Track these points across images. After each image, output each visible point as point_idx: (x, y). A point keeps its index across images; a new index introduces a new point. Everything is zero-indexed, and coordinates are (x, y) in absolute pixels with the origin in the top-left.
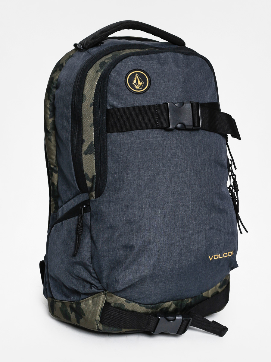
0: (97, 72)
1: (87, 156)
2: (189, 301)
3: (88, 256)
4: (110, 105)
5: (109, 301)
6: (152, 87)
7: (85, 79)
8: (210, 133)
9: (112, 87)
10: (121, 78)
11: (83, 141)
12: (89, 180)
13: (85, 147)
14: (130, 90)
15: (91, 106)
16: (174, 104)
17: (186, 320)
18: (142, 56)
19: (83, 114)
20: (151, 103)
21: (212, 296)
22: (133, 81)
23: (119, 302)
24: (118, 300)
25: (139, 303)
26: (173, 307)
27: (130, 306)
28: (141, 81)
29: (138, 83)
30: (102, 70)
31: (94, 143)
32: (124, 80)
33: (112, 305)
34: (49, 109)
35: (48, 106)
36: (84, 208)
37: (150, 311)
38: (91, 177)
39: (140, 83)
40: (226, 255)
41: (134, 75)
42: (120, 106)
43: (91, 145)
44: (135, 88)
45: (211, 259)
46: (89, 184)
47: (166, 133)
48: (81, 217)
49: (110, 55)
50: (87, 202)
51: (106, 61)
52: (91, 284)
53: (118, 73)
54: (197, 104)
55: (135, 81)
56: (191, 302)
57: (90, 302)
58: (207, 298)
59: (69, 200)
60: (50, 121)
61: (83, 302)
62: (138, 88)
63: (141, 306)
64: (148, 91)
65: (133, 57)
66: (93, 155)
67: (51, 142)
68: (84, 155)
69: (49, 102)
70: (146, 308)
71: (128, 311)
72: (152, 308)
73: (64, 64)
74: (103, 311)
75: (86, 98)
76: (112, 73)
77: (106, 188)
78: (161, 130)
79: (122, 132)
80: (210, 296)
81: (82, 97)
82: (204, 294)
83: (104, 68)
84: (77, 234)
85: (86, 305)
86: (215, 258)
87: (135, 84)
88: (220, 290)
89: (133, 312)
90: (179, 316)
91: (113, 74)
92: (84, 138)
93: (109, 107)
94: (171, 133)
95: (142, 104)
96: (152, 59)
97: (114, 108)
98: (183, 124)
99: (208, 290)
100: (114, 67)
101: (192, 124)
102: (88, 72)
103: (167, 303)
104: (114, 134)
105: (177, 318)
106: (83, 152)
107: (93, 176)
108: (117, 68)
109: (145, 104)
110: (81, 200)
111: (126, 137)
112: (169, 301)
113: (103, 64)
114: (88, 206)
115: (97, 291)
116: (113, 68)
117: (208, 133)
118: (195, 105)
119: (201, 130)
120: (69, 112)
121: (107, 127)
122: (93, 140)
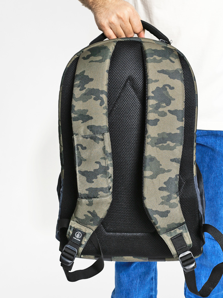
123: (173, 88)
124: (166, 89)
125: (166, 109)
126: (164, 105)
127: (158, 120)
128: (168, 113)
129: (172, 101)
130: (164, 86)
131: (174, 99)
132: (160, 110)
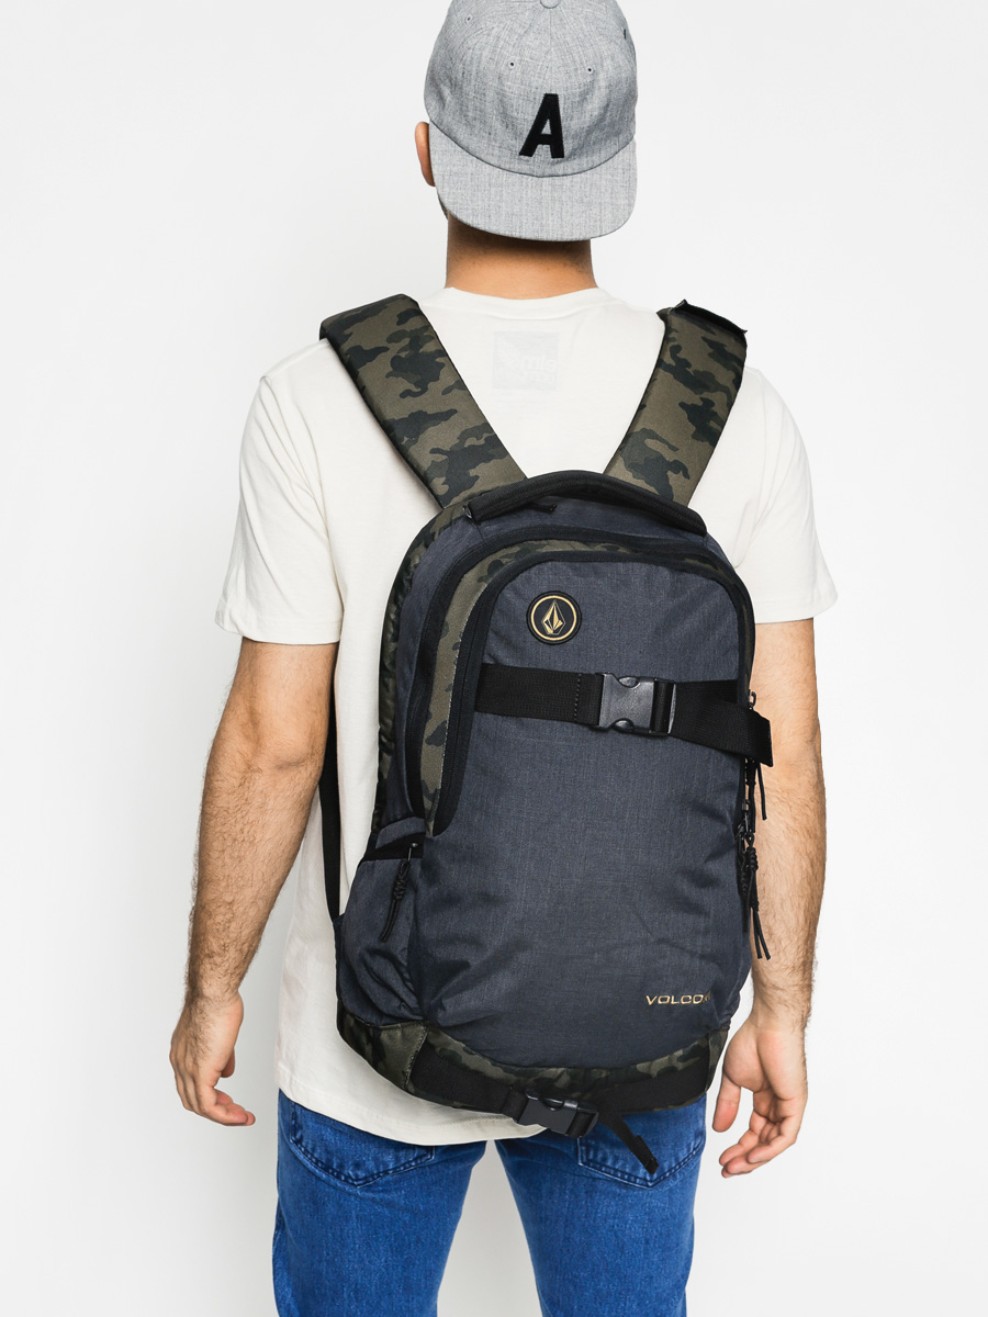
0: (480, 580)
1: (430, 747)
2: (604, 1075)
3: (404, 944)
4: (489, 655)
5: (432, 1041)
6: (580, 633)
7: (455, 589)
8: (694, 746)
9: (498, 621)
10: (521, 606)
11: (427, 716)
12: (428, 796)
13: (430, 729)
14: (534, 633)
15: (454, 648)
16: (618, 680)
17: (585, 1113)
18: (577, 565)
19: (438, 661)
20: (570, 668)
21: (659, 1074)
22: (543, 616)
23: (451, 1048)
24: (449, 1044)
25: (491, 1059)
26: (565, 1079)
27: (474, 1061)
28: (560, 618)
29: (553, 622)
30: (490, 581)
31: (447, 725)
32: (525, 610)
33: (438, 1049)
34: (393, 622)
35: (393, 617)
36: (413, 848)
37: (513, 1078)
38: (432, 791)
39: (558, 623)
40: (687, 999)
41: (547, 604)
42: (509, 661)
43: (441, 728)
44: (544, 633)
45: (650, 1003)
46: (427, 804)
47: (591, 735)
48: (405, 865)
49: (516, 549)
50: (419, 837)
51: (504, 561)
52: (402, 1000)
53: (517, 592)
54: (670, 685)
55: (547, 617)
56: (607, 1077)
57: (399, 1033)
58: (647, 1076)
59: (396, 820)
60: (392, 646)
61: (385, 1029)
62: (550, 631)
63: (494, 1065)
64: (571, 642)
65: (557, 563)
66: (441, 750)
67: (388, 690)
68: (425, 745)
69: (394, 608)
70: (505, 1070)
71: (465, 1069)
72: (517, 1074)
73: (436, 537)
74: (419, 1056)
75: (447, 631)
76: (505, 591)
77: (454, 821)
78: (581, 728)
79: (503, 715)
80: (654, 1073)
81: (442, 626)
82: (641, 1067)
83: (496, 574)
84: (393, 897)
85: (390, 1037)
86: (660, 1002)
87: (547, 622)
88: (680, 1066)
89: (477, 1073)
90: (570, 1102)
91: (508, 593)
92: (431, 710)
93: (488, 660)
94: (603, 738)
95: (552, 667)
96: (596, 573)
97: (498, 664)
98: (630, 723)
99: (652, 1060)
100: (514, 578)
101: (648, 725)
102: (462, 577)
103: (554, 1070)
104: (489, 716)
105: (567, 1104)
106: (425, 737)
107: (436, 790)
108: (518, 582)
109: (559, 667)
110: (412, 830)
111: (509, 728)
112: (558, 1067)
113: (497, 565)
114: (420, 846)
115: (411, 1016)
116: (510, 581)
117: (687, 747)
118: (663, 686)
119: (671, 738)
120: (415, 648)
121: (477, 697)
122: (447, 719)
123: (403, 395)
124: (416, 385)
125: (394, 348)
126: (403, 355)
127: (398, 324)
128: (385, 344)
129: (391, 369)
130: (425, 390)
131: (388, 376)
132: (406, 341)
